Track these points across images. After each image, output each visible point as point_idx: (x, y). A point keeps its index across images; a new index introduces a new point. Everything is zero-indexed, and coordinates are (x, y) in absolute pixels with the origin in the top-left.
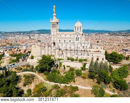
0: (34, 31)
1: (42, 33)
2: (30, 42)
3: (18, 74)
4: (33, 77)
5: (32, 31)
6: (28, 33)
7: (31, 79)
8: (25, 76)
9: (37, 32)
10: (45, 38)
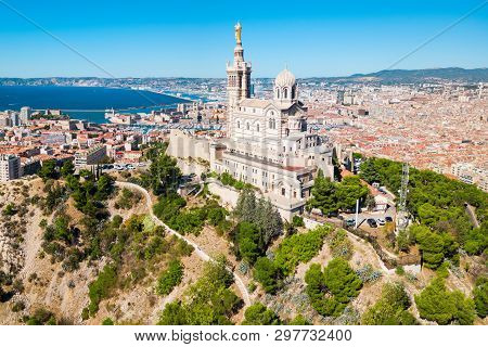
0: (362, 75)
1: (389, 84)
2: (332, 116)
3: (117, 183)
4: (139, 197)
5: (356, 75)
6: (342, 83)
7: (133, 200)
8: (125, 190)
9: (370, 79)
10: (387, 101)
